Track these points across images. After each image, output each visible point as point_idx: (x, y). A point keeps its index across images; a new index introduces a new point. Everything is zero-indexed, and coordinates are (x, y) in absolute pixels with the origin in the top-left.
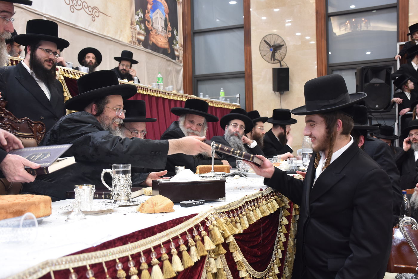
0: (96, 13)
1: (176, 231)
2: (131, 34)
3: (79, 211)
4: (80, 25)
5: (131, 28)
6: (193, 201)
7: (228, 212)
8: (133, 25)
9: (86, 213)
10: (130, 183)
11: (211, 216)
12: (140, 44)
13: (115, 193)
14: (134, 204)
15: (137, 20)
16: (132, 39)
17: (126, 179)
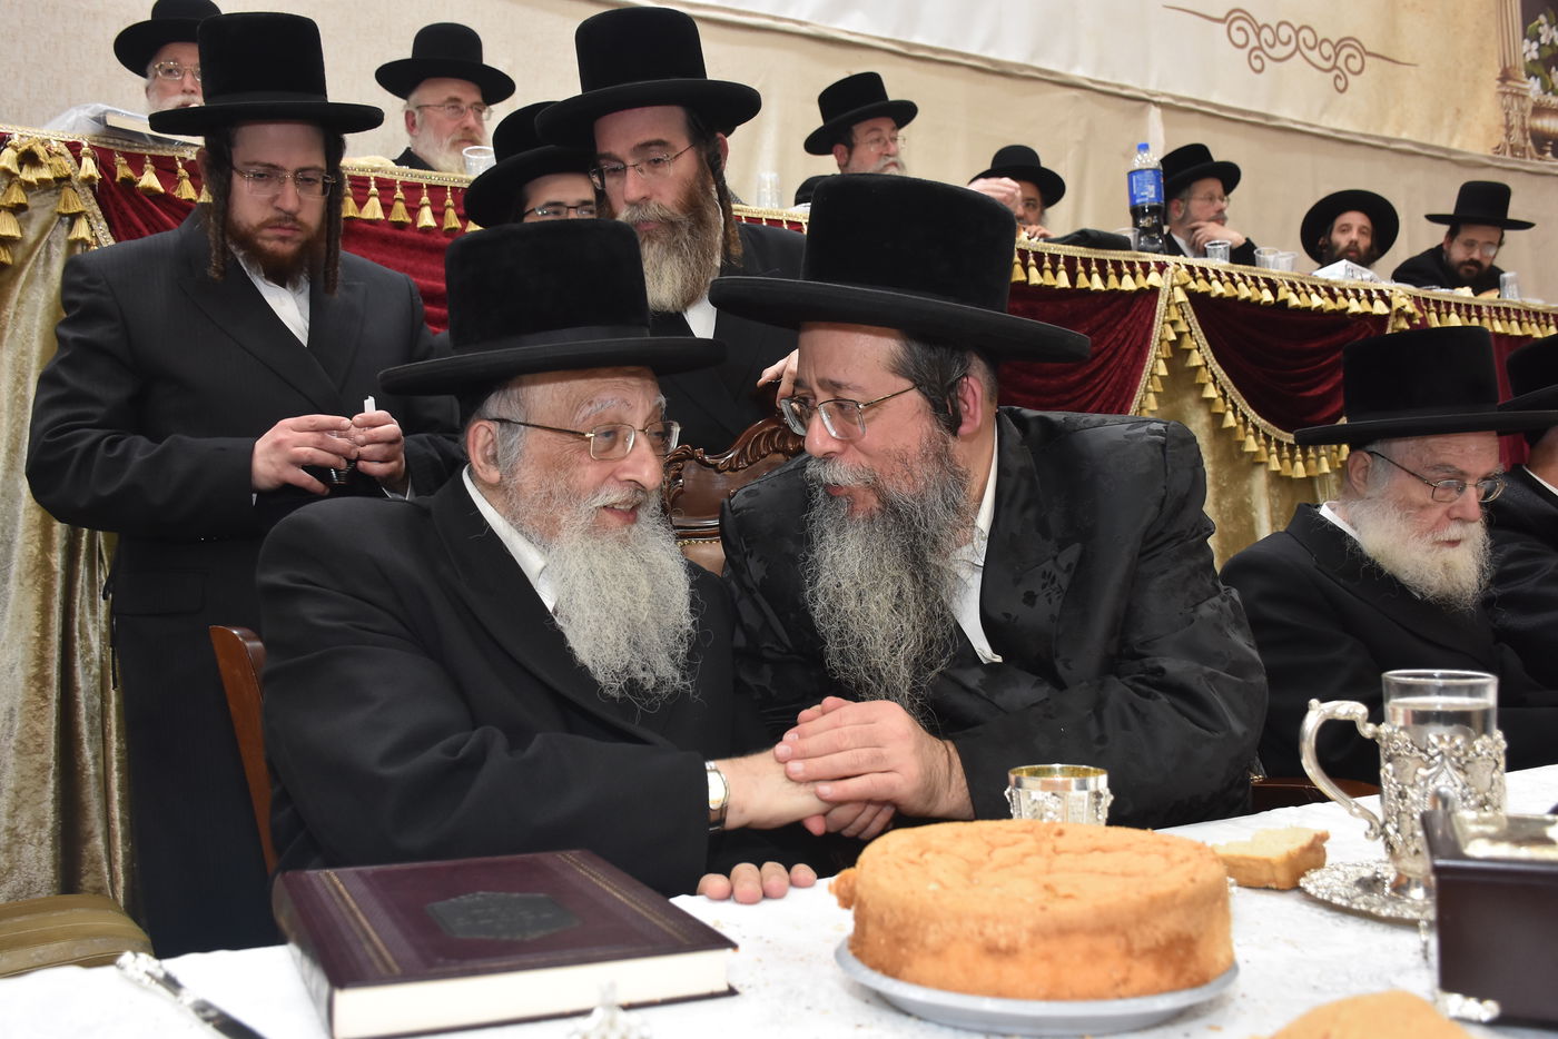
0: (1351, 60)
2: (1504, 118)
4: (1287, 113)
5: (1504, 94)
8: (1509, 83)
12: (1542, 152)
15: (1528, 58)
16: (1508, 136)
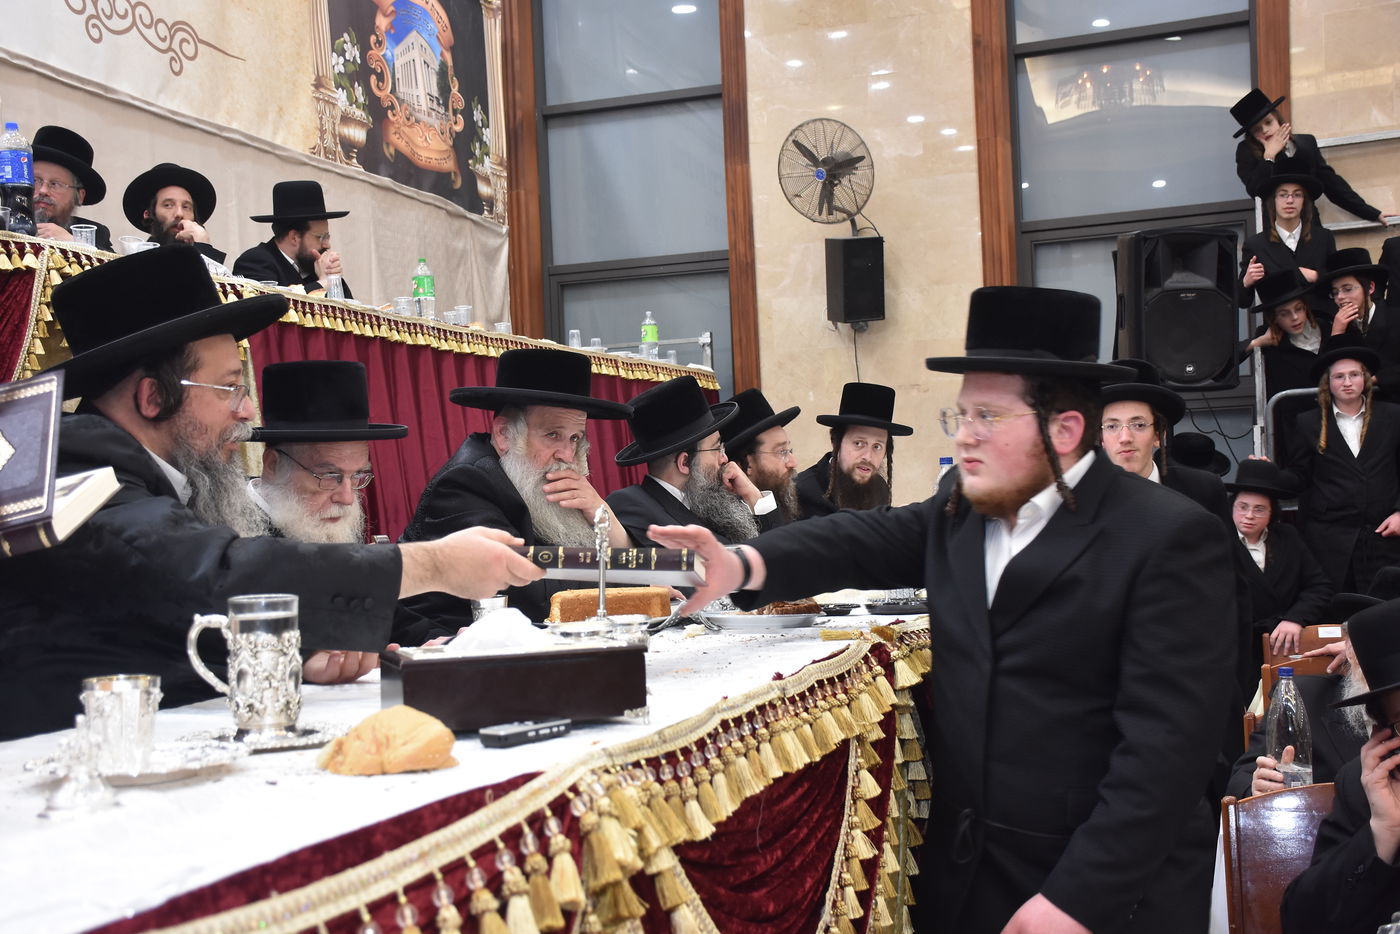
0: (185, 44)
1: (458, 840)
2: (318, 121)
3: (91, 777)
4: (126, 88)
5: (318, 99)
6: (529, 727)
7: (653, 763)
8: (322, 90)
9: (121, 783)
10: (293, 664)
11: (590, 778)
12: (349, 158)
13: (241, 705)
14: (310, 742)
15: (337, 71)
16: (322, 138)
17: (282, 650)
